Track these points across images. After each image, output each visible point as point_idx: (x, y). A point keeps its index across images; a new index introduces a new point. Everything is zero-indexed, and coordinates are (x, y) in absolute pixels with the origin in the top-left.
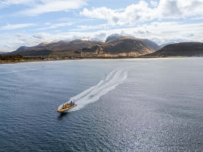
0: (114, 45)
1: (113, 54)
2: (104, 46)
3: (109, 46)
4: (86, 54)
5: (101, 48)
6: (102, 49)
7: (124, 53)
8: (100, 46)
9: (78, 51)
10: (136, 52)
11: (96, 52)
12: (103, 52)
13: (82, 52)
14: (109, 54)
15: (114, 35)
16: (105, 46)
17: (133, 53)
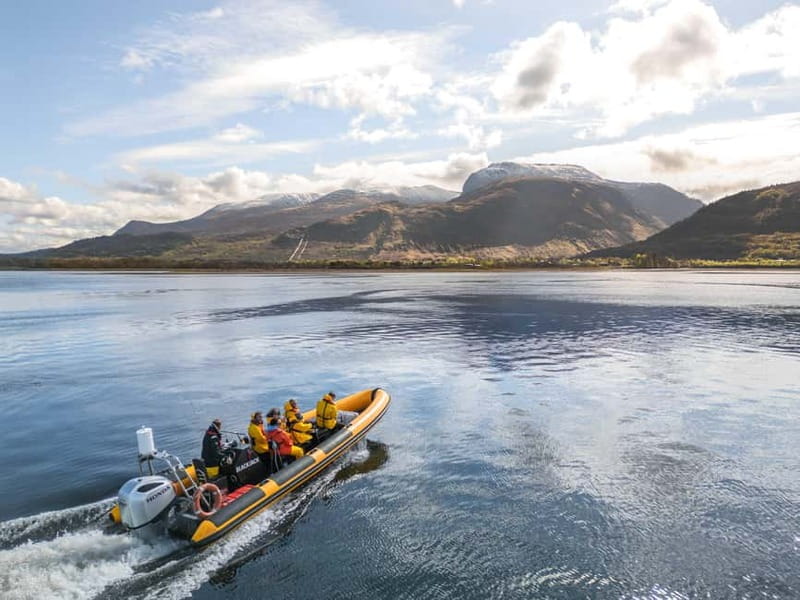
0: (467, 208)
1: (451, 249)
2: (415, 211)
3: (435, 211)
4: (314, 251)
5: (399, 222)
6: (400, 226)
7: (509, 248)
8: (398, 212)
9: (288, 235)
10: (573, 242)
11: (366, 242)
12: (400, 241)
13: (304, 240)
14: (432, 252)
15: (498, 169)
16: (420, 213)
17: (556, 245)
